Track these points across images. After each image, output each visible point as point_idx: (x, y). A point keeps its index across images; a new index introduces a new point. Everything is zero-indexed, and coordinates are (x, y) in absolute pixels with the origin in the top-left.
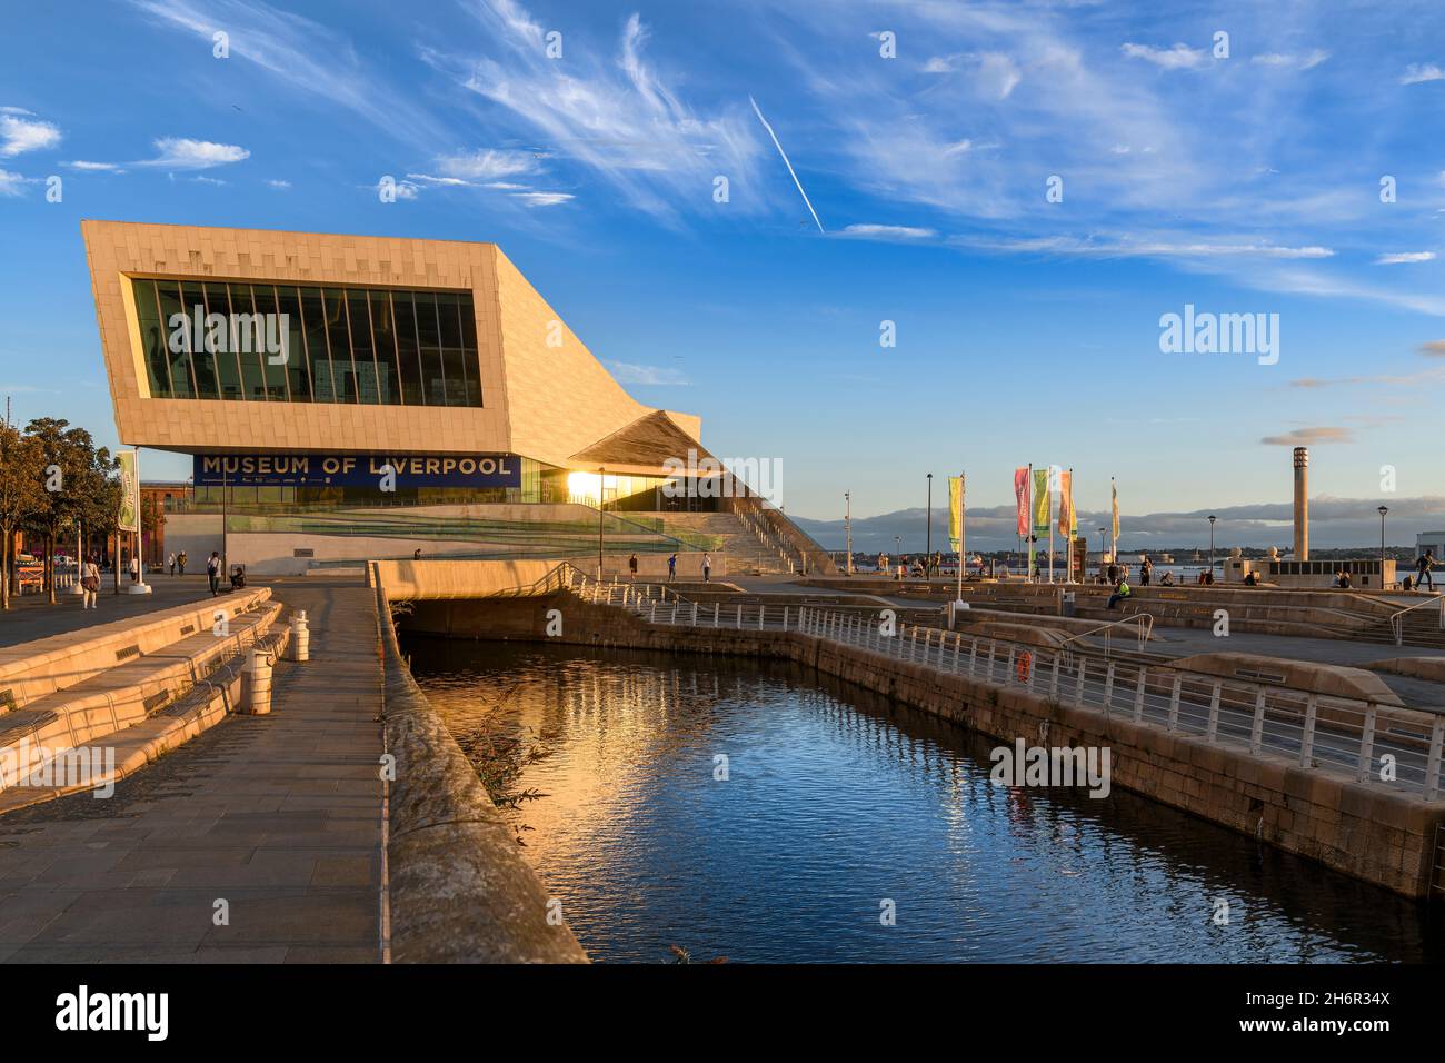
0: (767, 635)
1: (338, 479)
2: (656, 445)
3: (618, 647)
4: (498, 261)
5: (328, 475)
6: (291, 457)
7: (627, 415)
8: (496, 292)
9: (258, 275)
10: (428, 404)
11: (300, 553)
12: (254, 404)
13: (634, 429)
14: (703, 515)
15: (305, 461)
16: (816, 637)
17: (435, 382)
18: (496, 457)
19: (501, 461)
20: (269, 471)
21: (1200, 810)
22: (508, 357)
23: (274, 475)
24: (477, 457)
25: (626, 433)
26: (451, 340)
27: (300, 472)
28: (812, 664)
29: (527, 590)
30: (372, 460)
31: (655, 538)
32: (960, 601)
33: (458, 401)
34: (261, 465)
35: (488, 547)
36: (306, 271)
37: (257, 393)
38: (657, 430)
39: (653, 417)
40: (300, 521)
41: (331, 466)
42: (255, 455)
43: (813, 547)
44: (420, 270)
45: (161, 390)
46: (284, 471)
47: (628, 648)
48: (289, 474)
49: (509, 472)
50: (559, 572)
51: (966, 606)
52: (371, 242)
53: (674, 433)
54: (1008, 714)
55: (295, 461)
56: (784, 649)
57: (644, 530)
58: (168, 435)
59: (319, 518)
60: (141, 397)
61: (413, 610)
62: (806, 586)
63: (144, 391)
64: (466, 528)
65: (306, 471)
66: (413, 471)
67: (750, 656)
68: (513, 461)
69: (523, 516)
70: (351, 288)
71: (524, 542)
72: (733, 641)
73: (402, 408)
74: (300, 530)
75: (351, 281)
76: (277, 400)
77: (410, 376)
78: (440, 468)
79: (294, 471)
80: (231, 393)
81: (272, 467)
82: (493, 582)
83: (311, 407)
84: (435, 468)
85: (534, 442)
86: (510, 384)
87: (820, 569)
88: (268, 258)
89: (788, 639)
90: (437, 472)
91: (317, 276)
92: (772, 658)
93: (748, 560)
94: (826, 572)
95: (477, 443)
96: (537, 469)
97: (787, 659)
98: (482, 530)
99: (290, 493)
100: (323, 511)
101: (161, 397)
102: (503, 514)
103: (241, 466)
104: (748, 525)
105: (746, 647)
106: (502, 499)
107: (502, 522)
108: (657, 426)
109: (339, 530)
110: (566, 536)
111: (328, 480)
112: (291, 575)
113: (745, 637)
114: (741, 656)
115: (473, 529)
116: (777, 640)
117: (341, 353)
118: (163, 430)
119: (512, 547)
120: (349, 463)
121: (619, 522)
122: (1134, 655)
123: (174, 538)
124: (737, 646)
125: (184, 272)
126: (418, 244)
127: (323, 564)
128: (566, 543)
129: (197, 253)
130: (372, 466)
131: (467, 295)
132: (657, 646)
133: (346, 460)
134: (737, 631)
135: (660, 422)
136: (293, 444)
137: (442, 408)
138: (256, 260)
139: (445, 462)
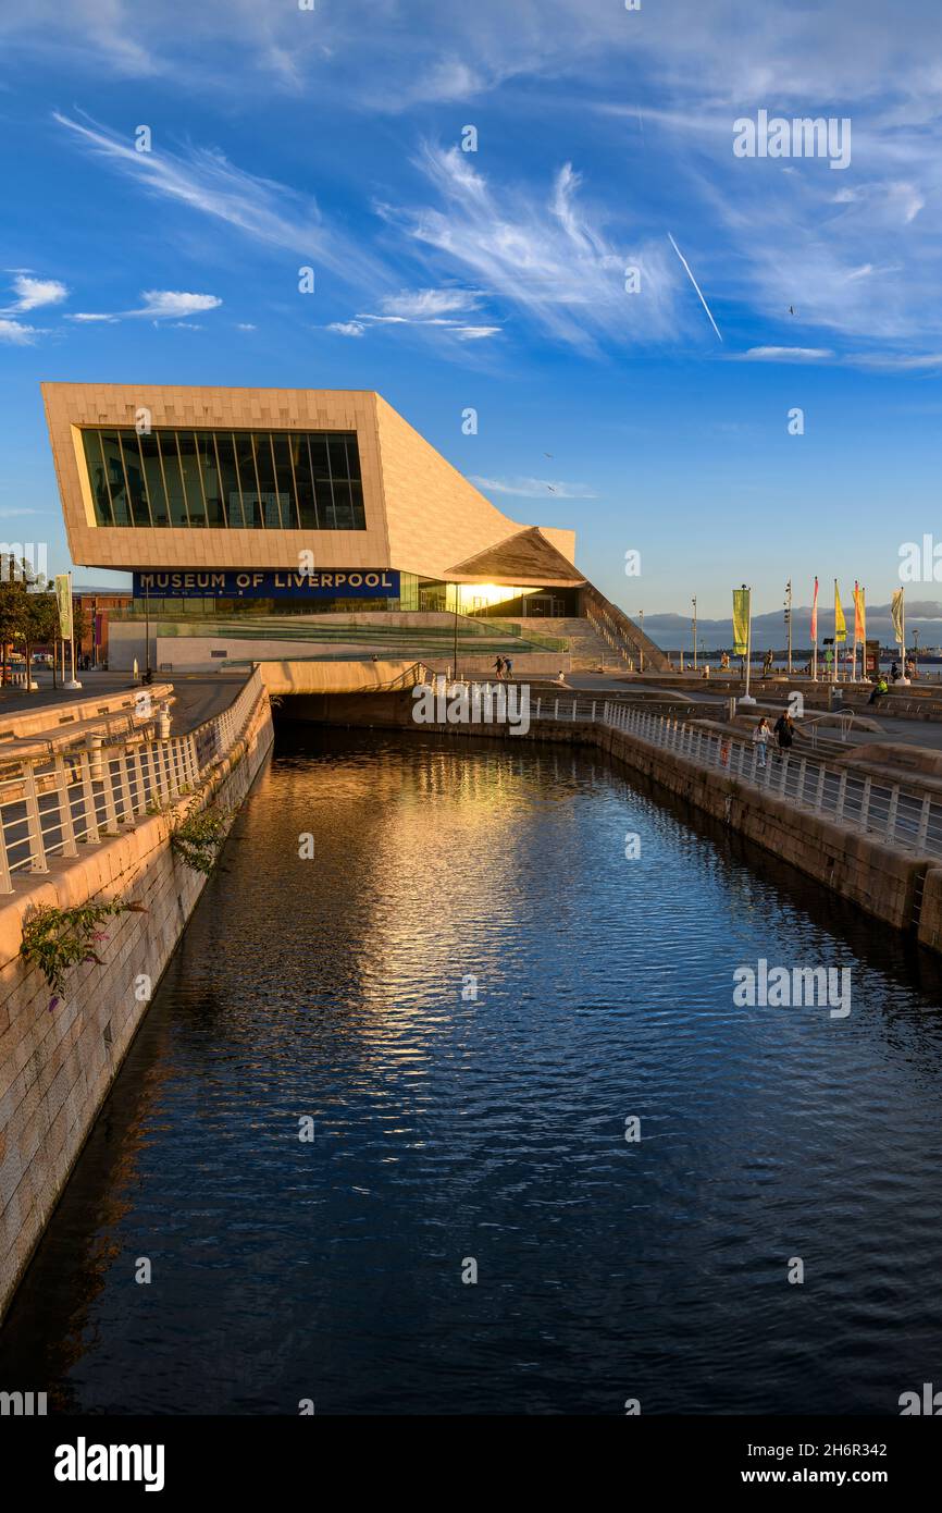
0: (577, 724)
1: (249, 591)
2: (526, 558)
3: (460, 734)
4: (378, 406)
5: (241, 588)
6: (210, 573)
7: (501, 531)
8: (377, 432)
9: (181, 424)
10: (321, 528)
11: (216, 654)
12: (178, 531)
13: (508, 544)
14: (560, 620)
15: (223, 576)
16: (614, 727)
17: (328, 509)
18: (379, 572)
19: (384, 575)
20: (193, 585)
21: (802, 865)
22: (387, 487)
23: (197, 588)
24: (364, 572)
25: (500, 548)
26: (339, 471)
27: (218, 586)
28: (608, 749)
29: (386, 686)
30: (277, 576)
31: (512, 640)
32: (748, 697)
33: (348, 525)
34: (187, 580)
35: (370, 649)
36: (220, 419)
37: (182, 521)
38: (528, 544)
39: (527, 533)
40: (215, 627)
41: (243, 581)
42: (182, 572)
43: (652, 648)
44: (313, 415)
45: (105, 519)
46: (205, 585)
47: (468, 735)
48: (209, 588)
49: (390, 585)
50: (414, 671)
51: (753, 701)
52: (273, 393)
53: (543, 547)
54: (711, 791)
55: (214, 577)
56: (591, 737)
57: (503, 635)
58: (110, 557)
59: (234, 625)
60: (89, 526)
61: (282, 704)
62: (630, 683)
63: (92, 521)
64: (353, 633)
65: (223, 585)
66: (311, 585)
67: (564, 743)
68: (394, 576)
69: (401, 622)
70: (256, 432)
71: (401, 644)
72: (551, 730)
73: (299, 532)
74: (217, 635)
75: (257, 427)
76: (198, 527)
77: (306, 502)
78: (333, 582)
79: (213, 585)
80: (162, 522)
81: (196, 583)
82: (358, 680)
83: (225, 532)
84: (328, 582)
85: (413, 559)
86: (389, 510)
87: (657, 668)
88: (189, 409)
89: (596, 728)
90: (330, 585)
91: (228, 424)
92: (582, 744)
93: (595, 659)
94: (663, 669)
95: (362, 561)
96: (415, 581)
97: (593, 745)
98: (367, 634)
99: (210, 604)
100: (239, 619)
101: (105, 526)
102: (385, 620)
103: (171, 581)
104: (598, 628)
105: (560, 734)
106: (384, 609)
107: (383, 627)
108: (529, 541)
109: (249, 635)
110: (435, 639)
111: (241, 593)
112: (208, 673)
113: (560, 726)
114: (557, 743)
115: (359, 634)
116: (586, 729)
117: (249, 486)
118: (106, 553)
119: (391, 649)
120: (258, 578)
121: (482, 626)
122: (836, 745)
123: (117, 642)
124: (554, 734)
125: (121, 423)
126: (311, 394)
127: (234, 663)
128: (436, 646)
129: (132, 406)
130: (277, 581)
131: (352, 435)
132: (491, 734)
133: (255, 576)
134: (554, 721)
135: (533, 539)
136: (210, 563)
137: (333, 531)
138: (179, 411)
139: (337, 577)
